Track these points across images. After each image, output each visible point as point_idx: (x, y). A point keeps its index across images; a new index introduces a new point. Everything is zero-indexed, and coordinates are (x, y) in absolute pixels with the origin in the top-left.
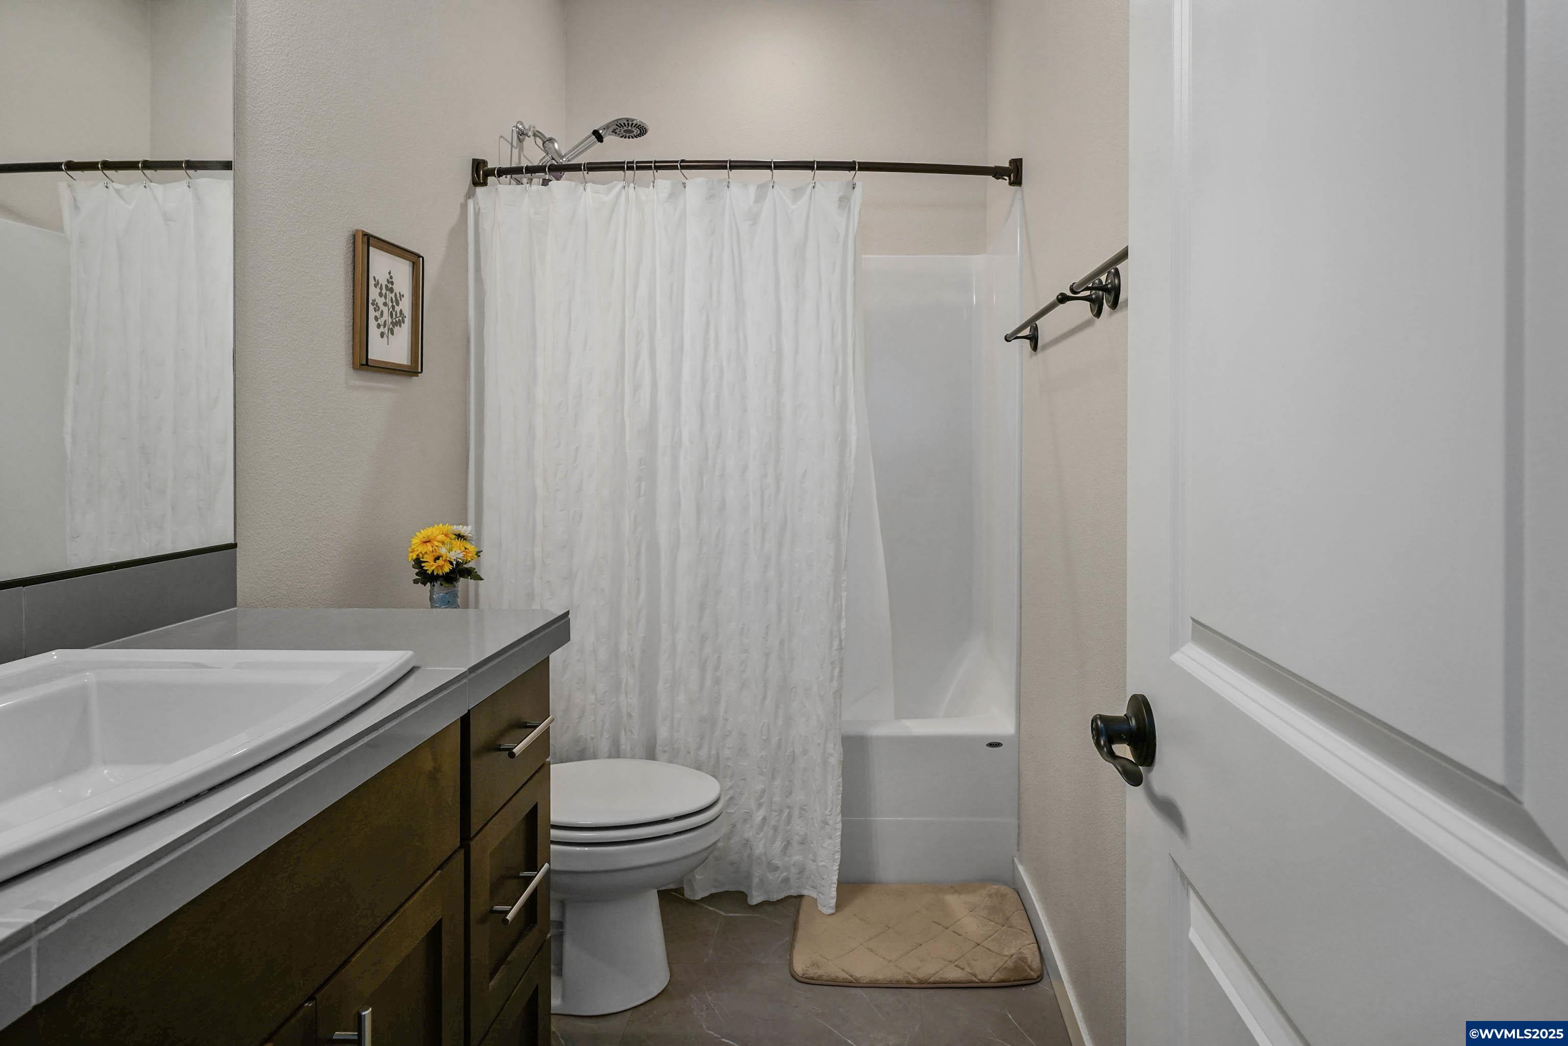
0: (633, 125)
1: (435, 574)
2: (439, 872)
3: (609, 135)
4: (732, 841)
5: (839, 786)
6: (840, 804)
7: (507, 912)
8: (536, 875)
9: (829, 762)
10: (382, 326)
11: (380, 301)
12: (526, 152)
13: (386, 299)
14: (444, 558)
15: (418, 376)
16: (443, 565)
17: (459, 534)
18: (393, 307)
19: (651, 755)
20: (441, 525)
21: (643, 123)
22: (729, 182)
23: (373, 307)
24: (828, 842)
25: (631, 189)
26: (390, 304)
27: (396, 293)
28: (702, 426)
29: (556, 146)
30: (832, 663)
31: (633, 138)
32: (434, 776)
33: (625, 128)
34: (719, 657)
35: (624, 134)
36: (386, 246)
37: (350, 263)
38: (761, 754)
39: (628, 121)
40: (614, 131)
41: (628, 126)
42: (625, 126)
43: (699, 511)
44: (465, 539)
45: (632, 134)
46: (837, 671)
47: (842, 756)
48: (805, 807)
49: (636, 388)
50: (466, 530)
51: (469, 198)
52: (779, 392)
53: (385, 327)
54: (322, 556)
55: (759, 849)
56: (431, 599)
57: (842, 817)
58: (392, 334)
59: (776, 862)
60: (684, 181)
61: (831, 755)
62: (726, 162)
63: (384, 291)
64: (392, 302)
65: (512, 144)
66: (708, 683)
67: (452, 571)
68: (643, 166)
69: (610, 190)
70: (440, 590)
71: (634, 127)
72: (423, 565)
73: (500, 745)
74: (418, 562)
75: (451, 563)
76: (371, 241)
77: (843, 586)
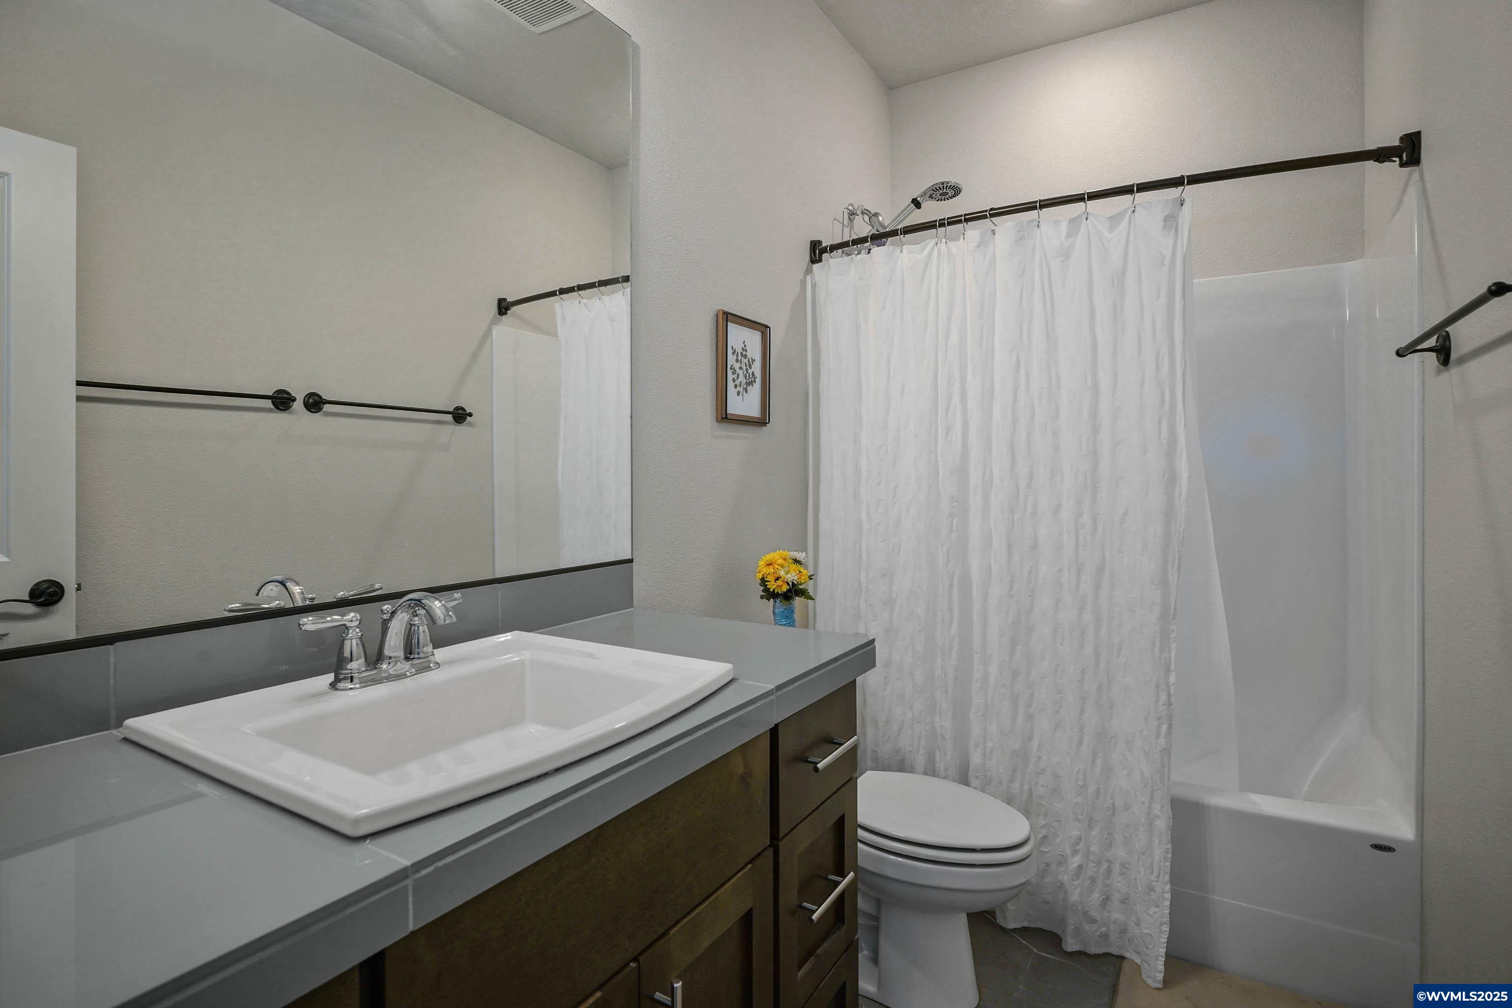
0: (948, 187)
1: (776, 592)
2: (750, 866)
3: (927, 200)
4: (1046, 880)
5: (1168, 852)
6: (1169, 873)
7: (814, 912)
8: (842, 881)
9: (1155, 824)
10: (738, 387)
11: (737, 366)
12: (856, 229)
13: (741, 364)
14: (782, 580)
15: (766, 426)
16: (782, 585)
17: (796, 559)
18: (747, 370)
19: (965, 781)
20: (781, 551)
21: (958, 184)
22: (1039, 222)
23: (731, 371)
24: (1154, 909)
25: (942, 246)
26: (745, 368)
27: (749, 359)
28: (1013, 466)
29: (880, 218)
30: (1159, 718)
31: (948, 199)
32: (746, 779)
33: (941, 192)
34: (1032, 694)
35: (940, 197)
36: (740, 321)
37: (714, 337)
38: (1077, 800)
39: (943, 184)
40: (931, 197)
41: (943, 189)
42: (941, 189)
43: (1010, 547)
44: (801, 564)
45: (947, 196)
46: (1164, 728)
47: (1171, 820)
48: (1127, 866)
49: (948, 431)
50: (801, 556)
51: (808, 274)
52: (1095, 429)
53: (740, 387)
54: (694, 571)
55: (1075, 896)
56: (774, 612)
57: (1171, 885)
58: (746, 392)
59: (1094, 914)
60: (993, 228)
61: (1157, 817)
62: (1036, 202)
63: (739, 358)
64: (746, 366)
65: (843, 224)
66: (1020, 718)
67: (789, 591)
68: (954, 221)
69: (923, 249)
70: (780, 606)
71: (949, 189)
72: (767, 584)
73: (808, 758)
74: (763, 581)
75: (788, 584)
76: (729, 318)
77: (1173, 636)
